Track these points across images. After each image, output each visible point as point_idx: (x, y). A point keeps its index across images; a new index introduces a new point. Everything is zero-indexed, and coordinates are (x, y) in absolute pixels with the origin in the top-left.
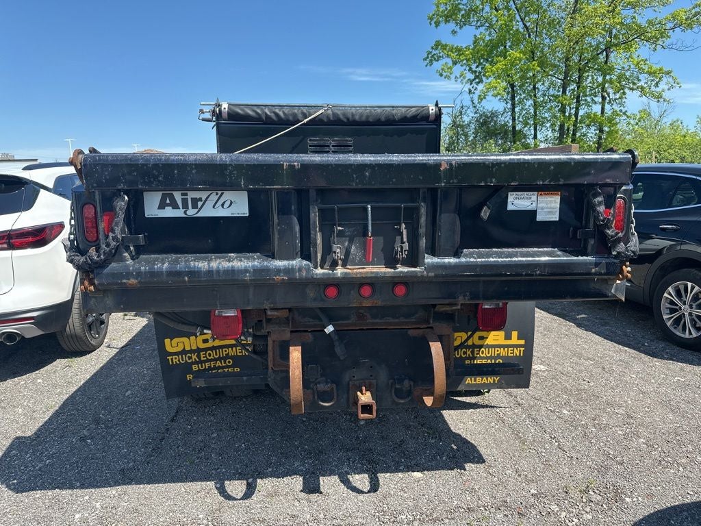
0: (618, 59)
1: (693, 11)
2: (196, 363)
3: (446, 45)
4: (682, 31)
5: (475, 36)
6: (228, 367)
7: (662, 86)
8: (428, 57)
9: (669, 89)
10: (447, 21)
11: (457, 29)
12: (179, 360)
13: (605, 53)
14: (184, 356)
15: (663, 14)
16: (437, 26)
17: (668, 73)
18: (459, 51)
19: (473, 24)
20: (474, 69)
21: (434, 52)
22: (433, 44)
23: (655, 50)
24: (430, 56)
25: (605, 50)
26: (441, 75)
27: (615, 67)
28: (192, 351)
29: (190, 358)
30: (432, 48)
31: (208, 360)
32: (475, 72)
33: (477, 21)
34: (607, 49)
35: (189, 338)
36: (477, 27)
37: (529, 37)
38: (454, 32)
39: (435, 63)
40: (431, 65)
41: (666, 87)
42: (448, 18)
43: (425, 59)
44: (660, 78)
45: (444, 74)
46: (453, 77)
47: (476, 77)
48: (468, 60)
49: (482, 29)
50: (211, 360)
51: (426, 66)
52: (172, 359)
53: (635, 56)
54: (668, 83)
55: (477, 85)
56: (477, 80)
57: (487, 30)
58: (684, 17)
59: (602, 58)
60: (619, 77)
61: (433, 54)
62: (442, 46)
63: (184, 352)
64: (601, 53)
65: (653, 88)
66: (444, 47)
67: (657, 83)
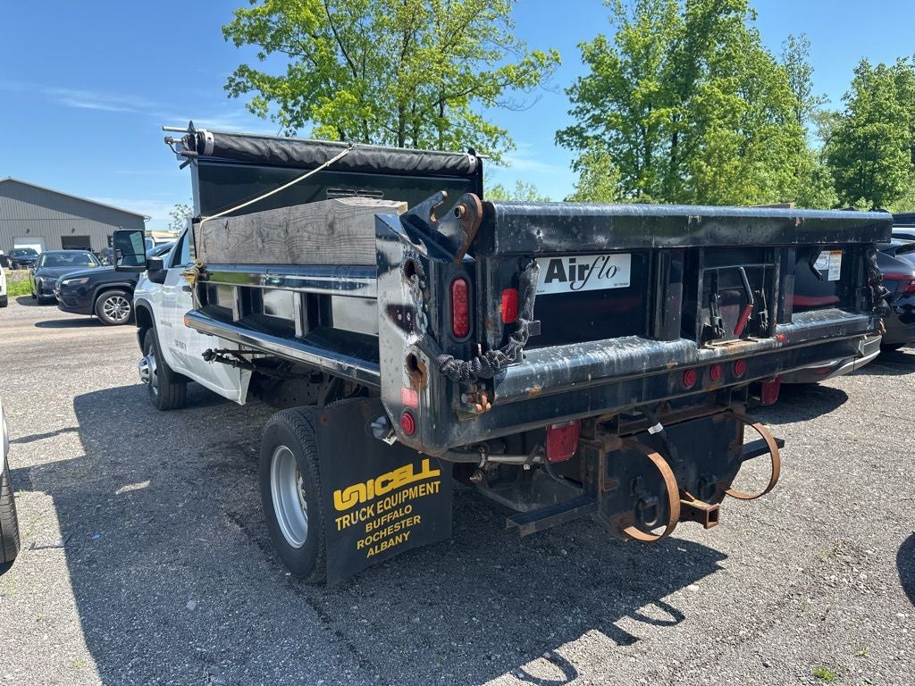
0: (451, 112)
1: (521, 69)
2: (371, 519)
3: (256, 73)
4: (514, 88)
5: (290, 66)
6: (406, 517)
7: (500, 147)
8: (230, 86)
9: (506, 151)
10: (251, 41)
11: (265, 52)
12: (350, 522)
13: (439, 105)
14: (357, 512)
15: (495, 68)
16: (237, 45)
17: (504, 134)
18: (272, 82)
19: (287, 49)
20: (290, 107)
21: (238, 80)
22: (236, 69)
23: (488, 106)
24: (233, 84)
25: (440, 102)
26: (253, 111)
27: (451, 122)
28: (368, 503)
29: (364, 514)
30: (235, 74)
31: (386, 512)
32: (292, 111)
33: (291, 47)
34: (442, 101)
35: (366, 485)
36: (291, 55)
37: (355, 75)
38: (261, 56)
39: (241, 94)
40: (236, 96)
41: (503, 149)
42: (253, 36)
43: (227, 88)
44: (496, 138)
45: (257, 111)
46: (268, 115)
47: (295, 118)
48: (285, 96)
49: (298, 58)
50: (389, 511)
51: (229, 97)
52: (341, 521)
53: (468, 112)
54: (504, 144)
55: (296, 128)
56: (296, 123)
57: (304, 59)
58: (515, 74)
59: (437, 109)
60: (458, 133)
61: (236, 82)
62: (250, 73)
63: (358, 506)
64: (435, 105)
65: (491, 150)
66: (252, 75)
67: (494, 144)
